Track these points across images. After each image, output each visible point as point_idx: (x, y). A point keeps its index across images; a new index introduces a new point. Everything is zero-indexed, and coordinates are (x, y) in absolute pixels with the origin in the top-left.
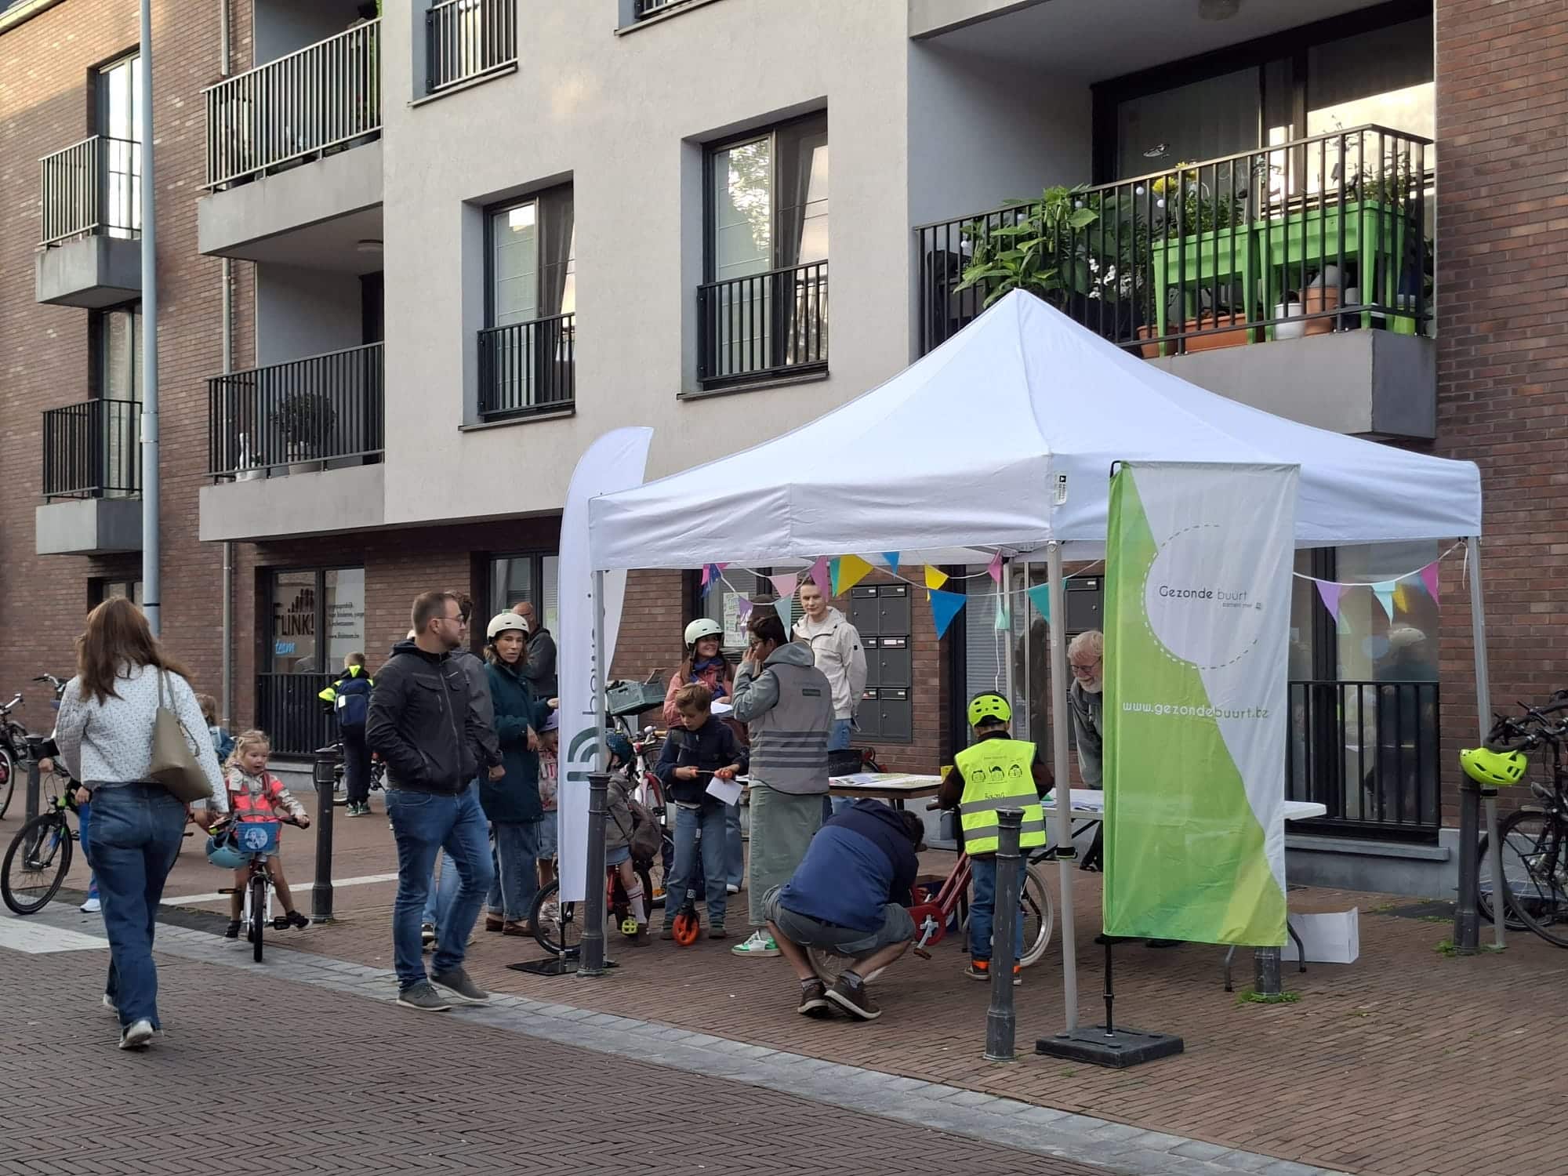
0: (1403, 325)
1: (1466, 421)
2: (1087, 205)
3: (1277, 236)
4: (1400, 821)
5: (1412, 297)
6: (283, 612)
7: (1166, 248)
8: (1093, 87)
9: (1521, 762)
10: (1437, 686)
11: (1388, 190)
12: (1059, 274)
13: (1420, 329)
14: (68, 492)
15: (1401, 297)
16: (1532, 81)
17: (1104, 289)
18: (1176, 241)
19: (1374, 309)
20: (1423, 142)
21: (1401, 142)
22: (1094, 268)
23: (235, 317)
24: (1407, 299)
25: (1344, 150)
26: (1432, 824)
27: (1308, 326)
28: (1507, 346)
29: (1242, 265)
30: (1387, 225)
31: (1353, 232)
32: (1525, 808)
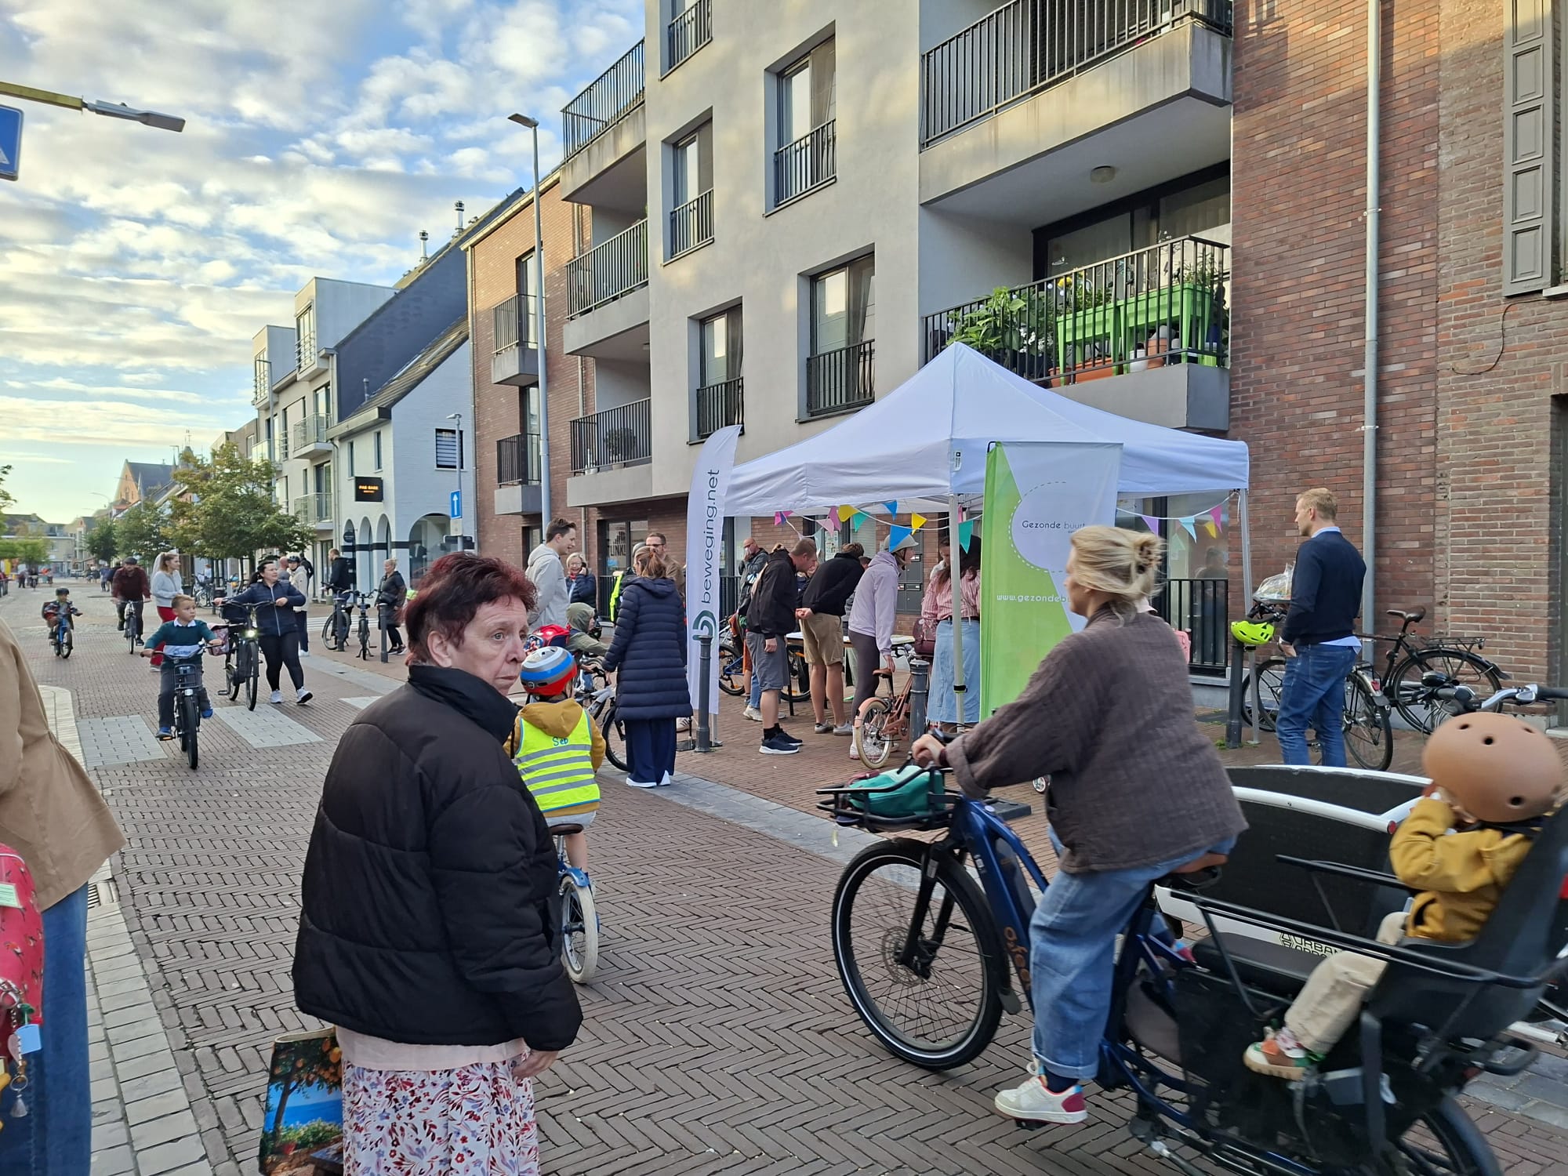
0: (1209, 361)
1: (1247, 419)
2: (1019, 297)
3: (1131, 309)
4: (1203, 662)
5: (1215, 344)
6: (611, 544)
7: (1065, 320)
8: (1033, 231)
9: (1270, 629)
10: (1226, 581)
11: (1200, 277)
12: (1003, 339)
13: (1220, 362)
14: (510, 483)
15: (1207, 344)
16: (1291, 204)
17: (1029, 347)
18: (1070, 316)
19: (1189, 351)
20: (1223, 246)
21: (1208, 247)
22: (1023, 335)
23: (585, 388)
24: (1211, 345)
25: (1172, 252)
26: (1222, 665)
27: (1149, 363)
28: (1274, 371)
29: (1110, 329)
30: (1199, 299)
31: (1176, 303)
32: (1273, 658)
